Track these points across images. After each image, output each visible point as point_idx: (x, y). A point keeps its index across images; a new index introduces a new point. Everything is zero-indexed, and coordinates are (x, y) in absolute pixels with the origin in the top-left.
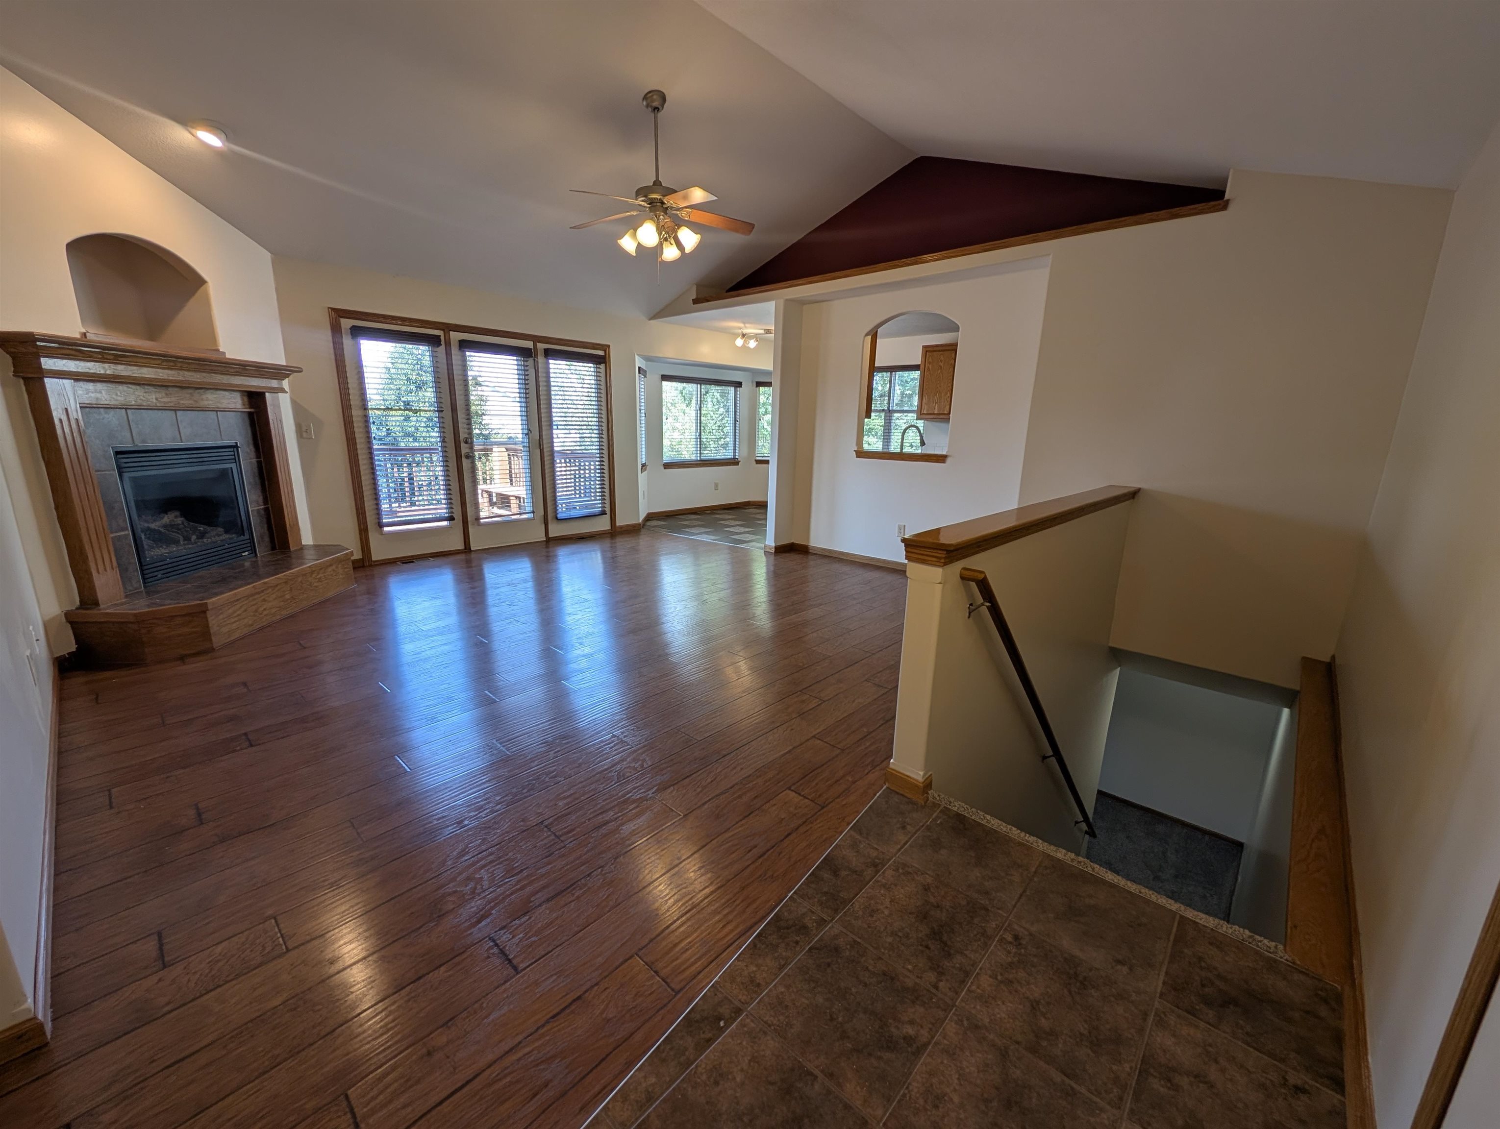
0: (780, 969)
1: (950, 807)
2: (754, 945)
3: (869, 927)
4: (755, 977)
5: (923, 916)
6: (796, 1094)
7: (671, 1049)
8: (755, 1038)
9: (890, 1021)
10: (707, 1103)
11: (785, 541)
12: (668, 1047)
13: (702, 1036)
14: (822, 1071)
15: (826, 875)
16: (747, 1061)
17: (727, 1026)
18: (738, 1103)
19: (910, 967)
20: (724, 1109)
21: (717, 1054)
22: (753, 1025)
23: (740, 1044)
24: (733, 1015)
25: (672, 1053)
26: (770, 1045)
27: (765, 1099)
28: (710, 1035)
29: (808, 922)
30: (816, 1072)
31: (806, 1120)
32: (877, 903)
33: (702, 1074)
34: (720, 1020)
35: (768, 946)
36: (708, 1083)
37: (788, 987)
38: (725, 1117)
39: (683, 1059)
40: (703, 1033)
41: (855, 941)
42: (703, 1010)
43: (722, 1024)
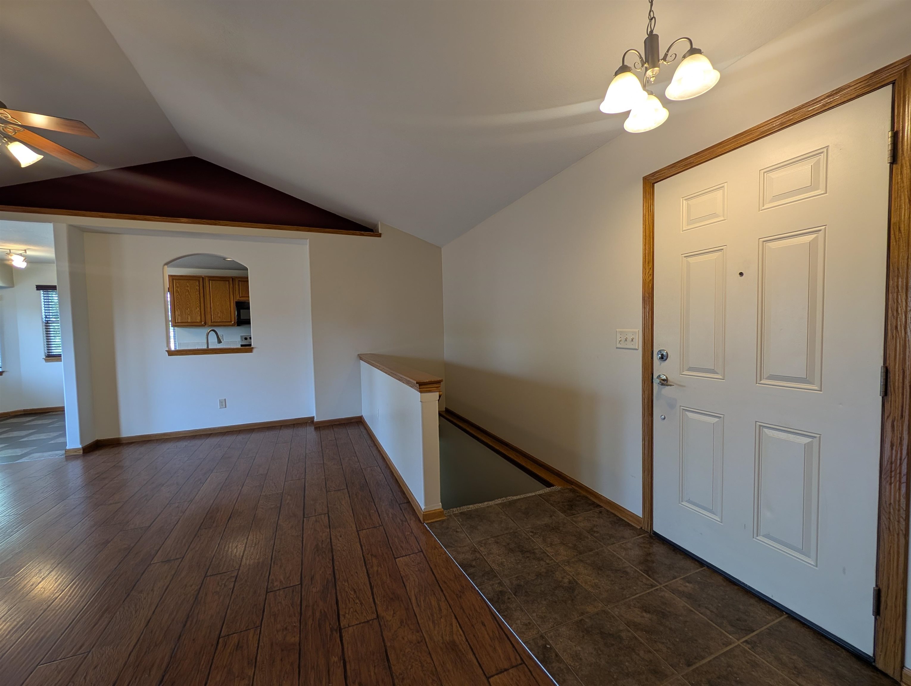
0: (522, 611)
1: (454, 513)
2: (505, 617)
3: (510, 569)
4: (524, 623)
5: (512, 550)
6: (590, 629)
7: (559, 675)
8: (559, 635)
9: (560, 584)
10: (590, 666)
11: (89, 441)
12: (557, 676)
13: (553, 657)
14: (580, 616)
15: (472, 570)
16: (571, 642)
17: (549, 644)
18: (592, 653)
19: (536, 566)
20: (594, 660)
21: (565, 654)
22: (552, 633)
23: (561, 642)
24: (544, 640)
25: (561, 675)
26: (563, 630)
27: (591, 642)
28: (554, 655)
29: (498, 588)
30: (580, 618)
31: (602, 630)
32: (498, 561)
33: (574, 664)
34: (546, 646)
35: (506, 611)
36: (580, 663)
37: (534, 612)
38: (598, 661)
39: (565, 671)
40: (551, 656)
41: (517, 577)
42: (538, 652)
43: (548, 646)
